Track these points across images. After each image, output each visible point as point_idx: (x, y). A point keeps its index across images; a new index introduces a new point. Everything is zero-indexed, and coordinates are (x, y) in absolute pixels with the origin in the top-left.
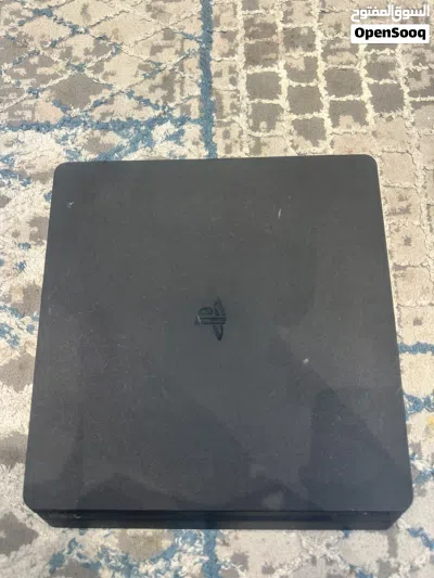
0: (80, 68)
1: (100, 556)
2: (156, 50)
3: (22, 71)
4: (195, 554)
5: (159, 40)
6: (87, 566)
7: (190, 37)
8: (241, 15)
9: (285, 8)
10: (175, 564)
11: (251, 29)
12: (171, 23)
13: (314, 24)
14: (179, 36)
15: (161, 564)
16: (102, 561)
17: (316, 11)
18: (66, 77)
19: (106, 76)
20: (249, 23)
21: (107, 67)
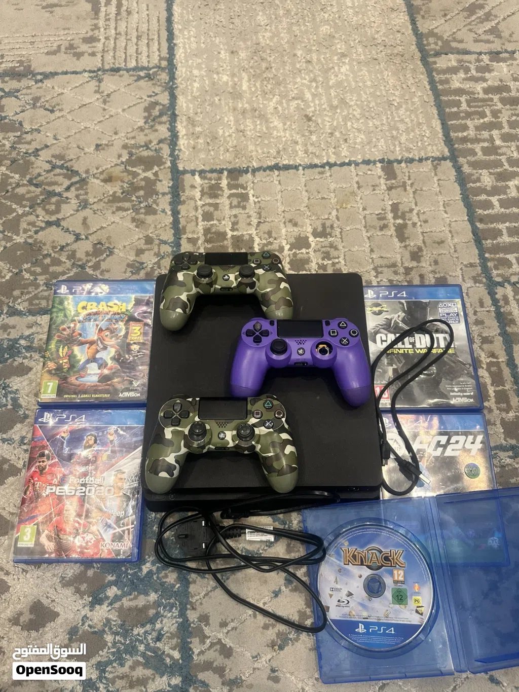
0: (82, 267)
1: (105, 625)
2: (140, 252)
3: (38, 270)
4: (173, 617)
5: (142, 245)
6: (95, 633)
7: (165, 243)
8: (202, 225)
9: (233, 219)
10: (158, 626)
11: (209, 236)
12: (150, 232)
13: (253, 231)
14: (157, 242)
15: (148, 627)
16: (106, 629)
17: (255, 221)
18: (72, 274)
19: (102, 273)
20: (207, 231)
21: (104, 266)
